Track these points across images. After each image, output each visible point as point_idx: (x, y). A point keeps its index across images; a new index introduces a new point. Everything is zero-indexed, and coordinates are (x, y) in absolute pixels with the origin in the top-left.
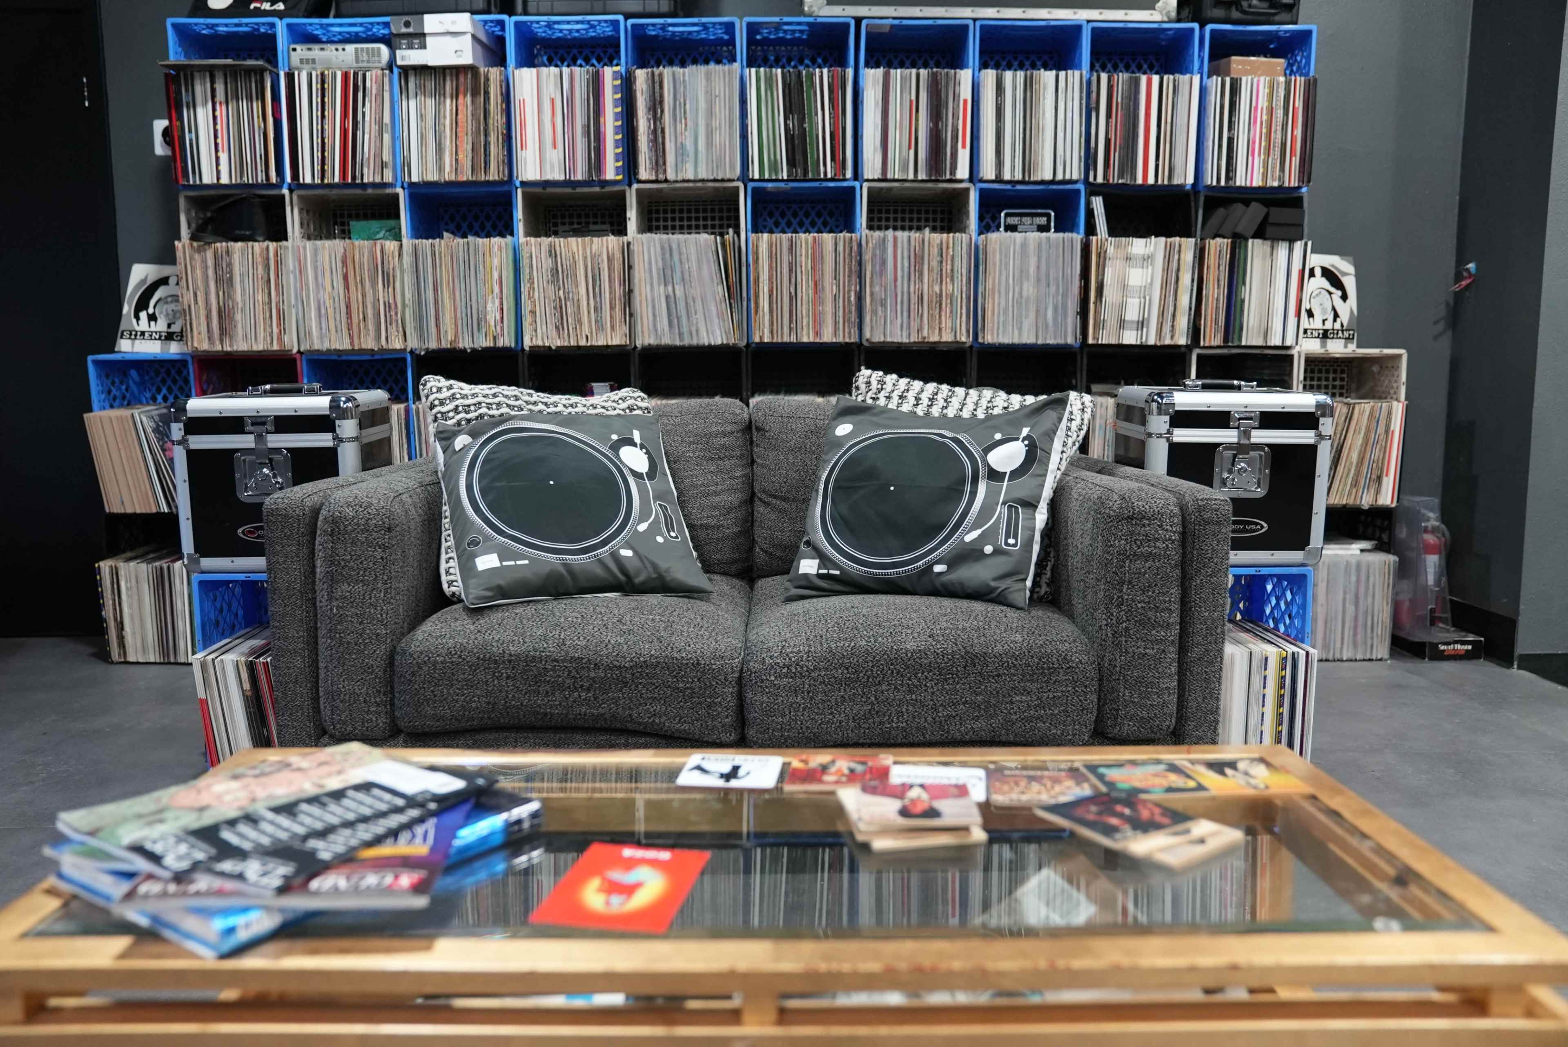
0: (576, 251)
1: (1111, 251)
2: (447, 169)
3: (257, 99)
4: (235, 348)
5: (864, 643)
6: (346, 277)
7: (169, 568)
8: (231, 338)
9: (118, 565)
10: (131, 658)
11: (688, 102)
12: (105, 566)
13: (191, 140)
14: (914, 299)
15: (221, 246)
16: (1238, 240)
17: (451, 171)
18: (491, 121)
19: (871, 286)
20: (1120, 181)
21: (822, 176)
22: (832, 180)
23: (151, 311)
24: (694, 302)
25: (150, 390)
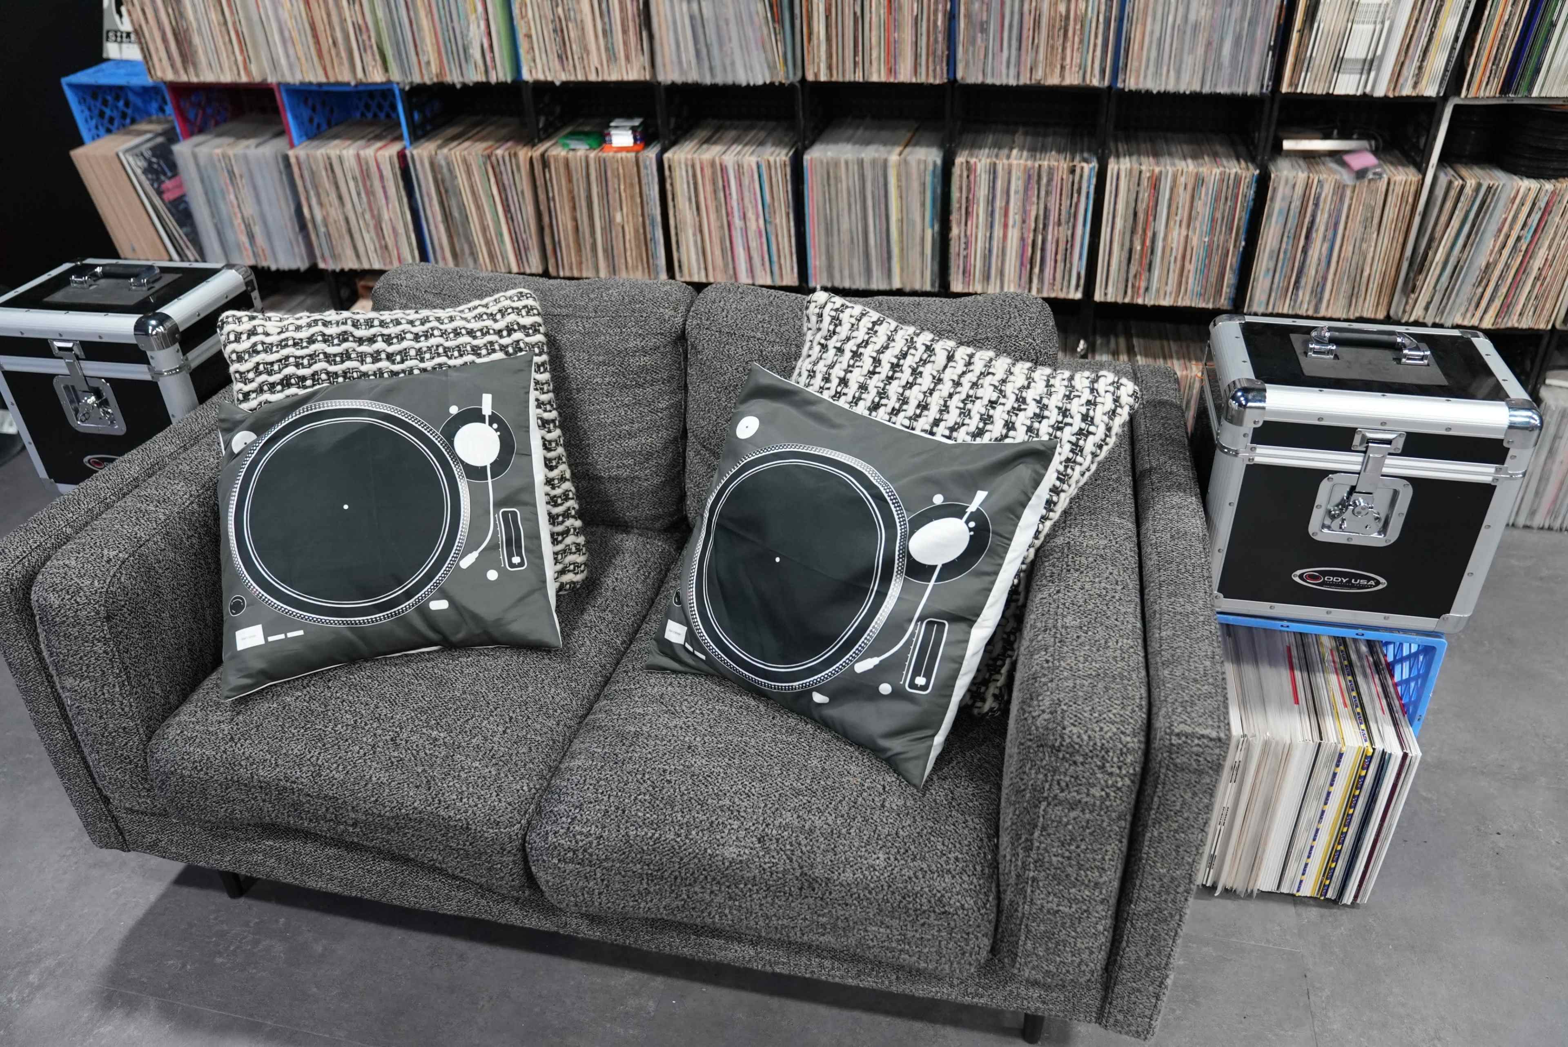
4: (202, 79)
5: (671, 836)
8: (195, 66)
14: (1028, 22)
19: (968, 3)
24: (727, 24)
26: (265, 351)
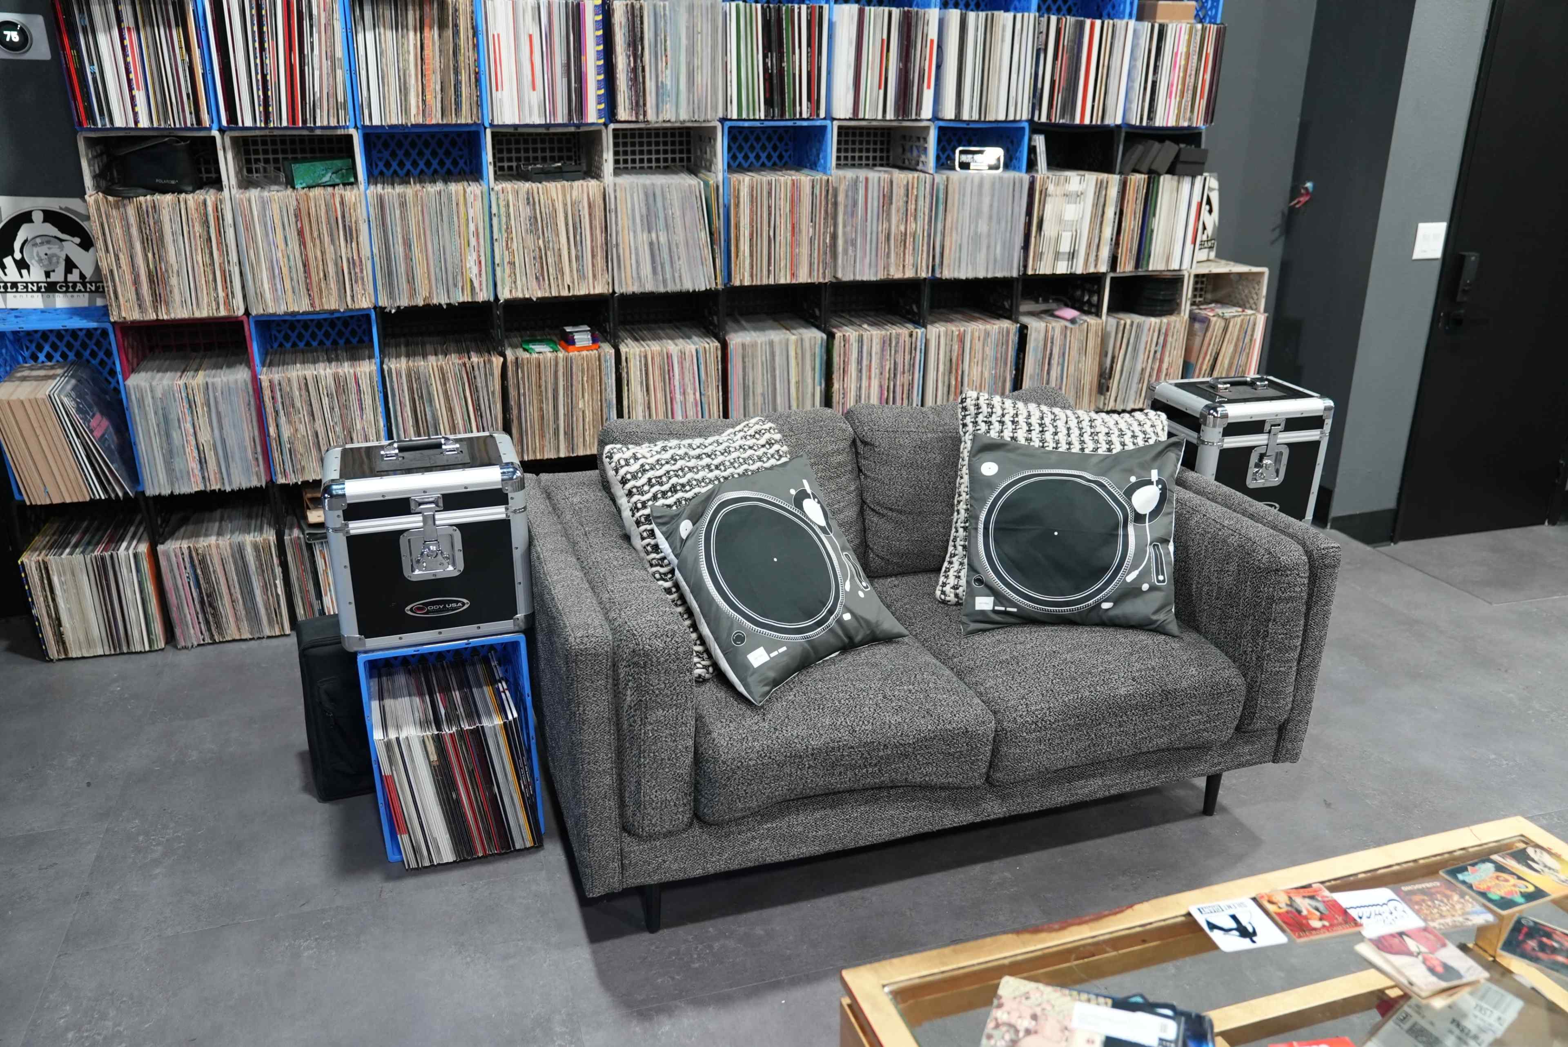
0: (555, 197)
1: (1051, 188)
2: (413, 111)
3: (177, 25)
4: (173, 316)
6: (301, 233)
7: (112, 556)
8: (167, 304)
9: (46, 559)
10: (73, 654)
11: (668, 38)
12: (29, 560)
13: (93, 74)
14: (882, 238)
15: (146, 200)
16: (1153, 176)
17: (418, 114)
18: (461, 58)
19: (844, 226)
20: (1061, 121)
21: (798, 116)
22: (808, 119)
23: (18, 256)
24: (677, 248)
25: (27, 348)
26: (652, 469)
